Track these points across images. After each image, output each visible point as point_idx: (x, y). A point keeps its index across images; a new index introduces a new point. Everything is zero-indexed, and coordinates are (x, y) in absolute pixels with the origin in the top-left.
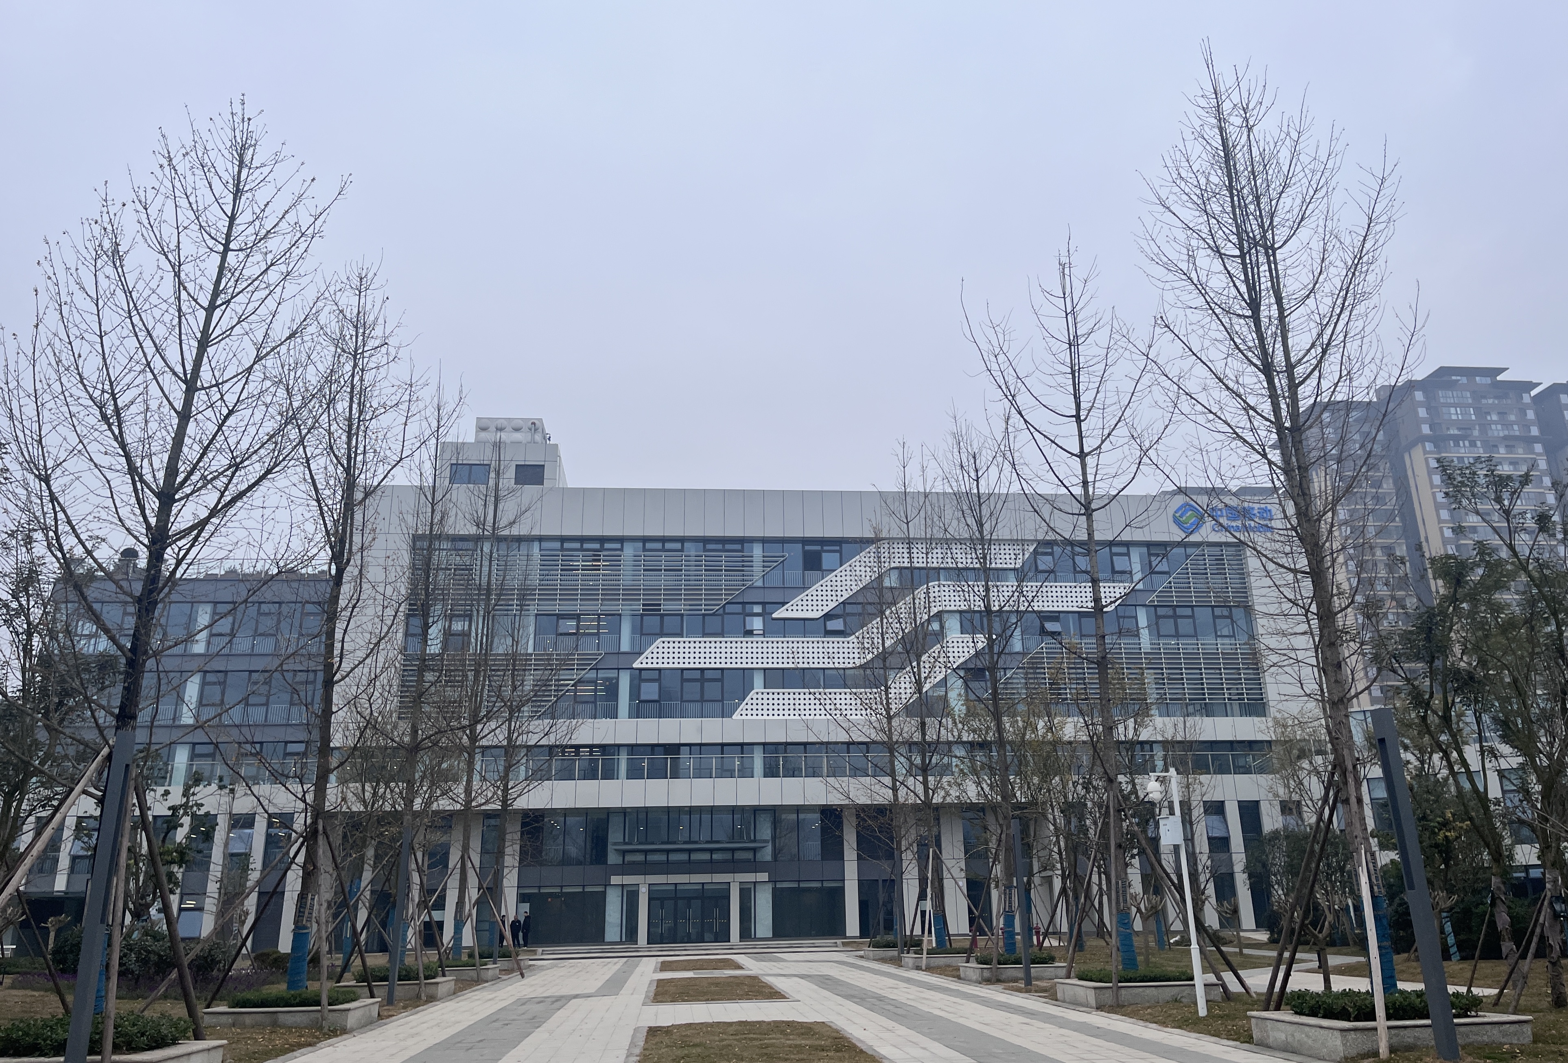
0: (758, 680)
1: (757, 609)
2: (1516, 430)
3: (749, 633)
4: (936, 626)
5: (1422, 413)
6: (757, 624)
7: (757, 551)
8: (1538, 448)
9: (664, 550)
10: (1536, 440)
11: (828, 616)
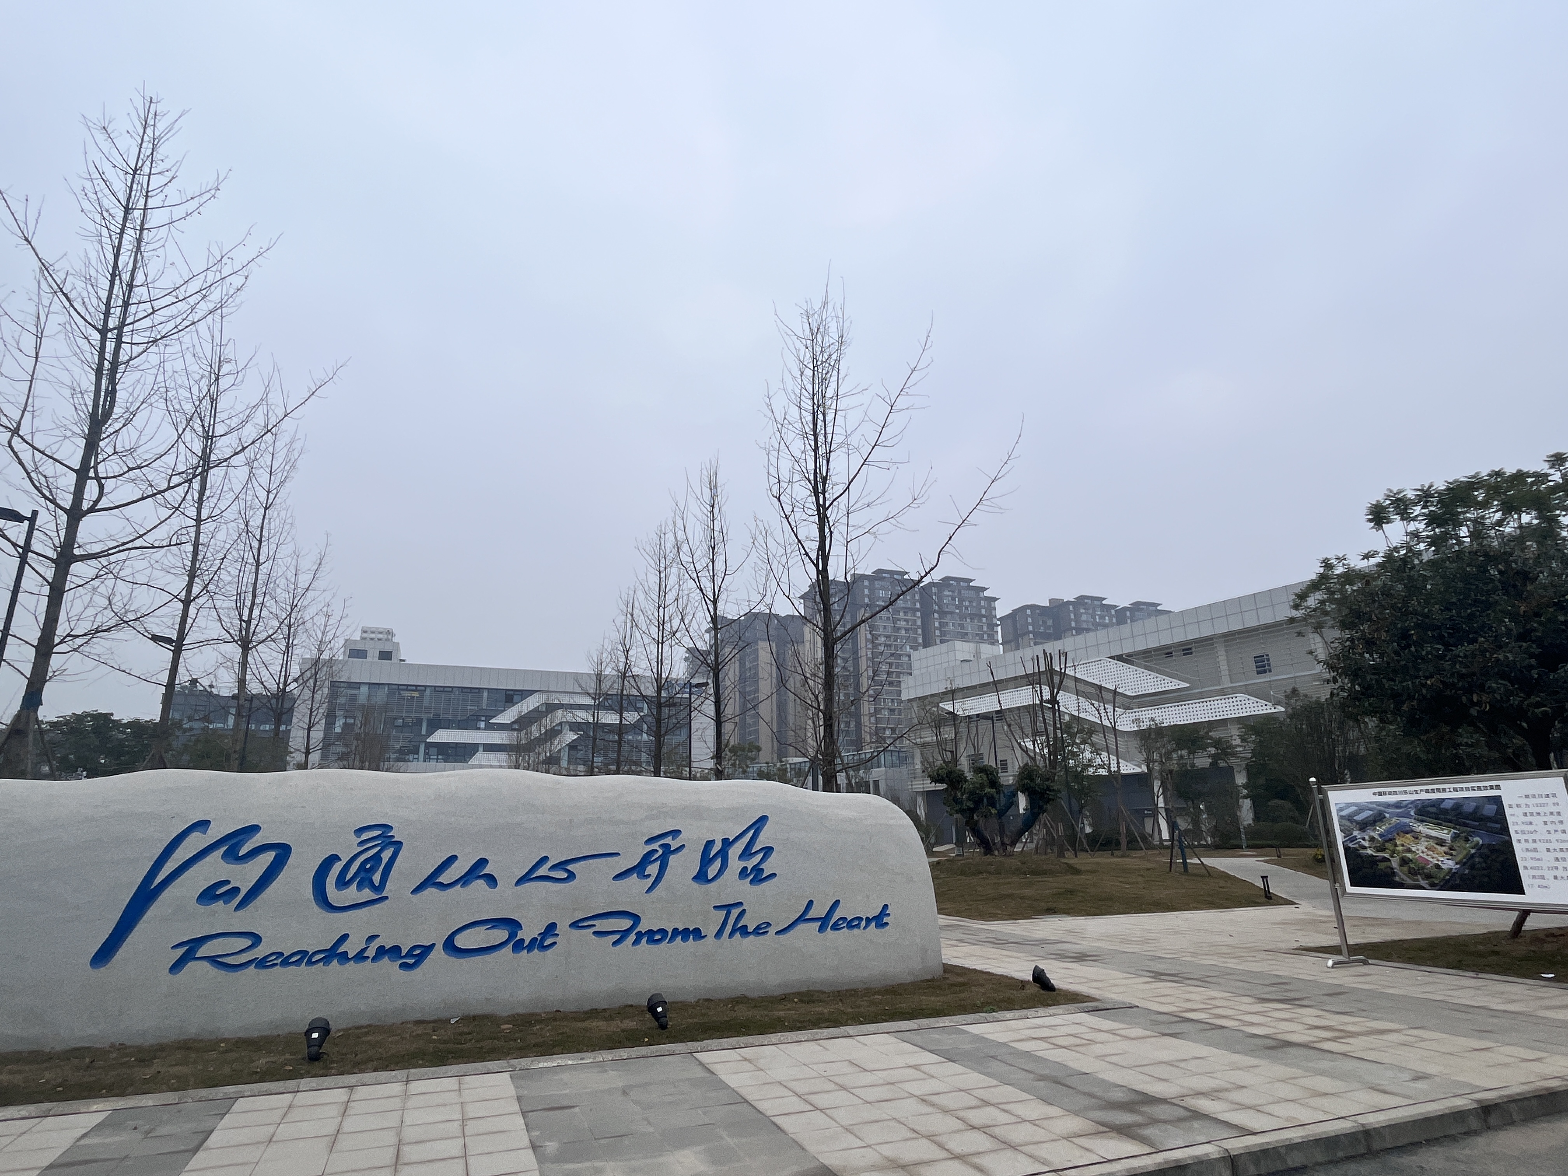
0: (481, 749)
1: (483, 718)
2: (909, 605)
3: (479, 729)
4: (559, 728)
5: (866, 591)
6: (482, 725)
7: (485, 694)
8: (918, 614)
9: (443, 691)
10: (918, 610)
11: (513, 723)
